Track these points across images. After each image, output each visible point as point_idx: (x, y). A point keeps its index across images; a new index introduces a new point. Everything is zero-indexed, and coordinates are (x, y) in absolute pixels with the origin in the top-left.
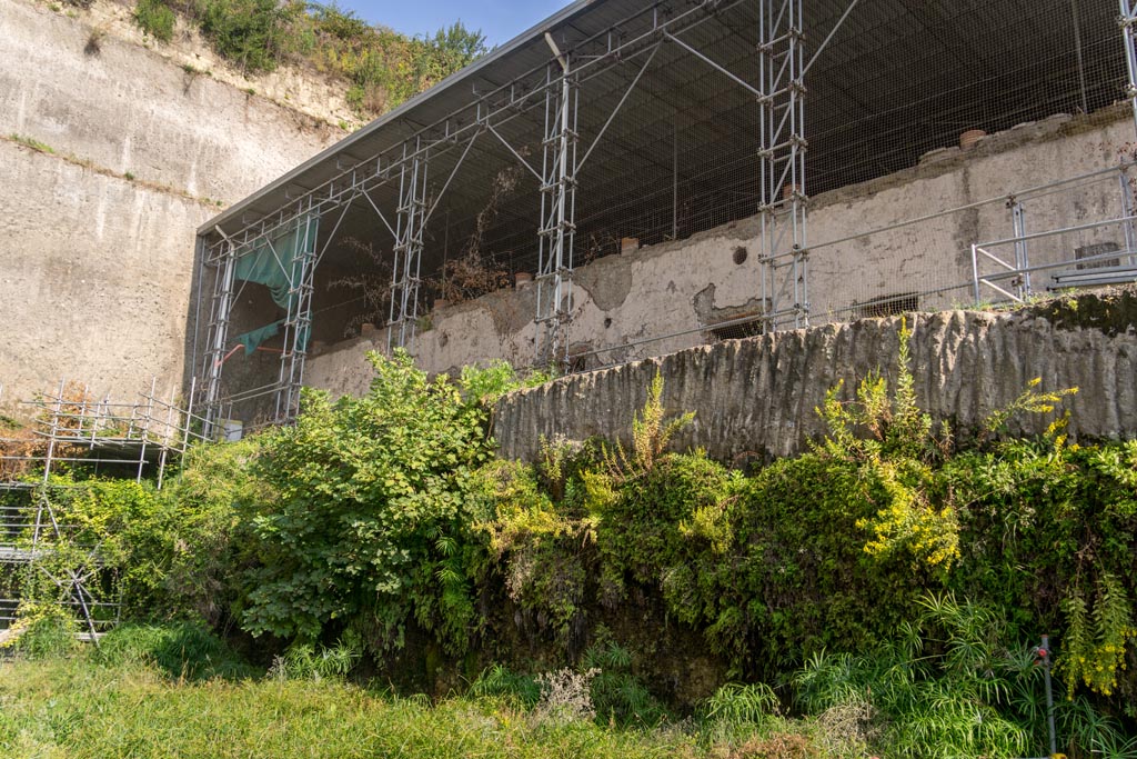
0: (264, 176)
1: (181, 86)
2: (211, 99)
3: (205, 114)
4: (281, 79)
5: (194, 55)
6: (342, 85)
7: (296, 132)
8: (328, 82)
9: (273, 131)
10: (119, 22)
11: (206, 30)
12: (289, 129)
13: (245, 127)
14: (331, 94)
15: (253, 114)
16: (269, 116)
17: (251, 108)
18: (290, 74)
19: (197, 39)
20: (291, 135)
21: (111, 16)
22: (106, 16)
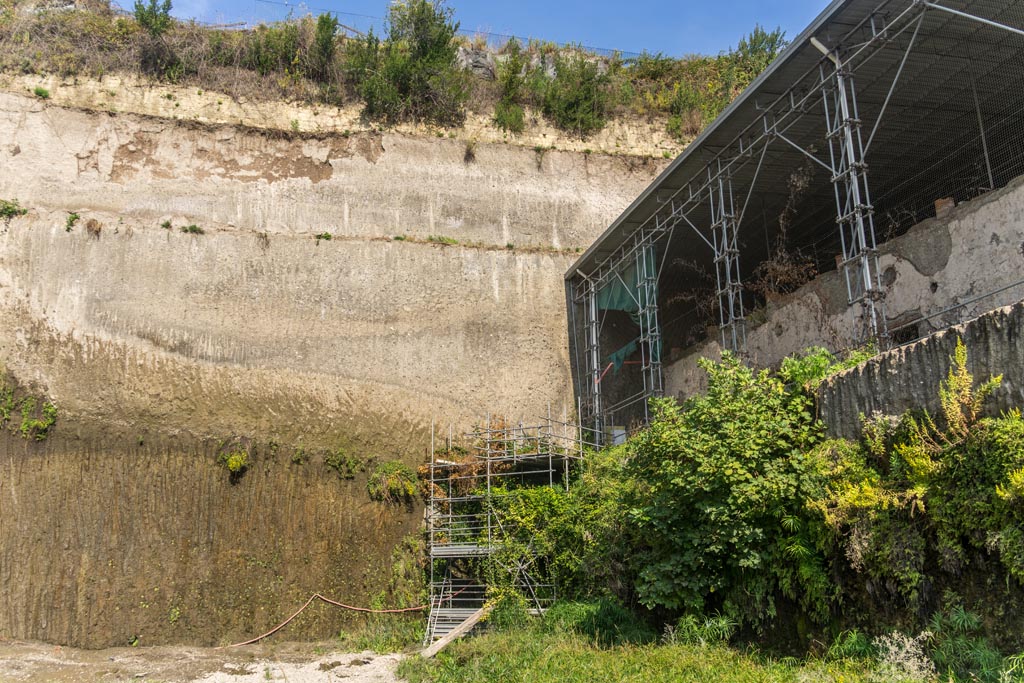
0: (609, 217)
1: (535, 164)
2: (558, 167)
3: (556, 181)
4: (611, 132)
5: (541, 135)
6: (661, 120)
7: (628, 174)
8: (649, 121)
9: (609, 178)
10: (485, 129)
11: (547, 113)
12: (622, 173)
13: (588, 181)
14: (654, 130)
15: (592, 169)
16: (605, 167)
17: (589, 165)
18: (617, 125)
19: (542, 122)
20: (625, 177)
21: (479, 126)
22: (475, 127)
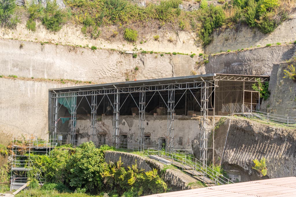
0: (62, 68)
1: (41, 49)
2: (48, 50)
3: (47, 55)
4: (63, 30)
5: (41, 32)
6: (80, 26)
7: (69, 52)
8: (76, 26)
9: (63, 54)
10: (23, 30)
11: (43, 23)
12: (67, 52)
13: (56, 55)
14: (77, 30)
15: (58, 51)
16: (62, 50)
17: (57, 49)
18: (65, 28)
19: (42, 26)
20: (68, 54)
21: (21, 28)
22: (20, 29)
